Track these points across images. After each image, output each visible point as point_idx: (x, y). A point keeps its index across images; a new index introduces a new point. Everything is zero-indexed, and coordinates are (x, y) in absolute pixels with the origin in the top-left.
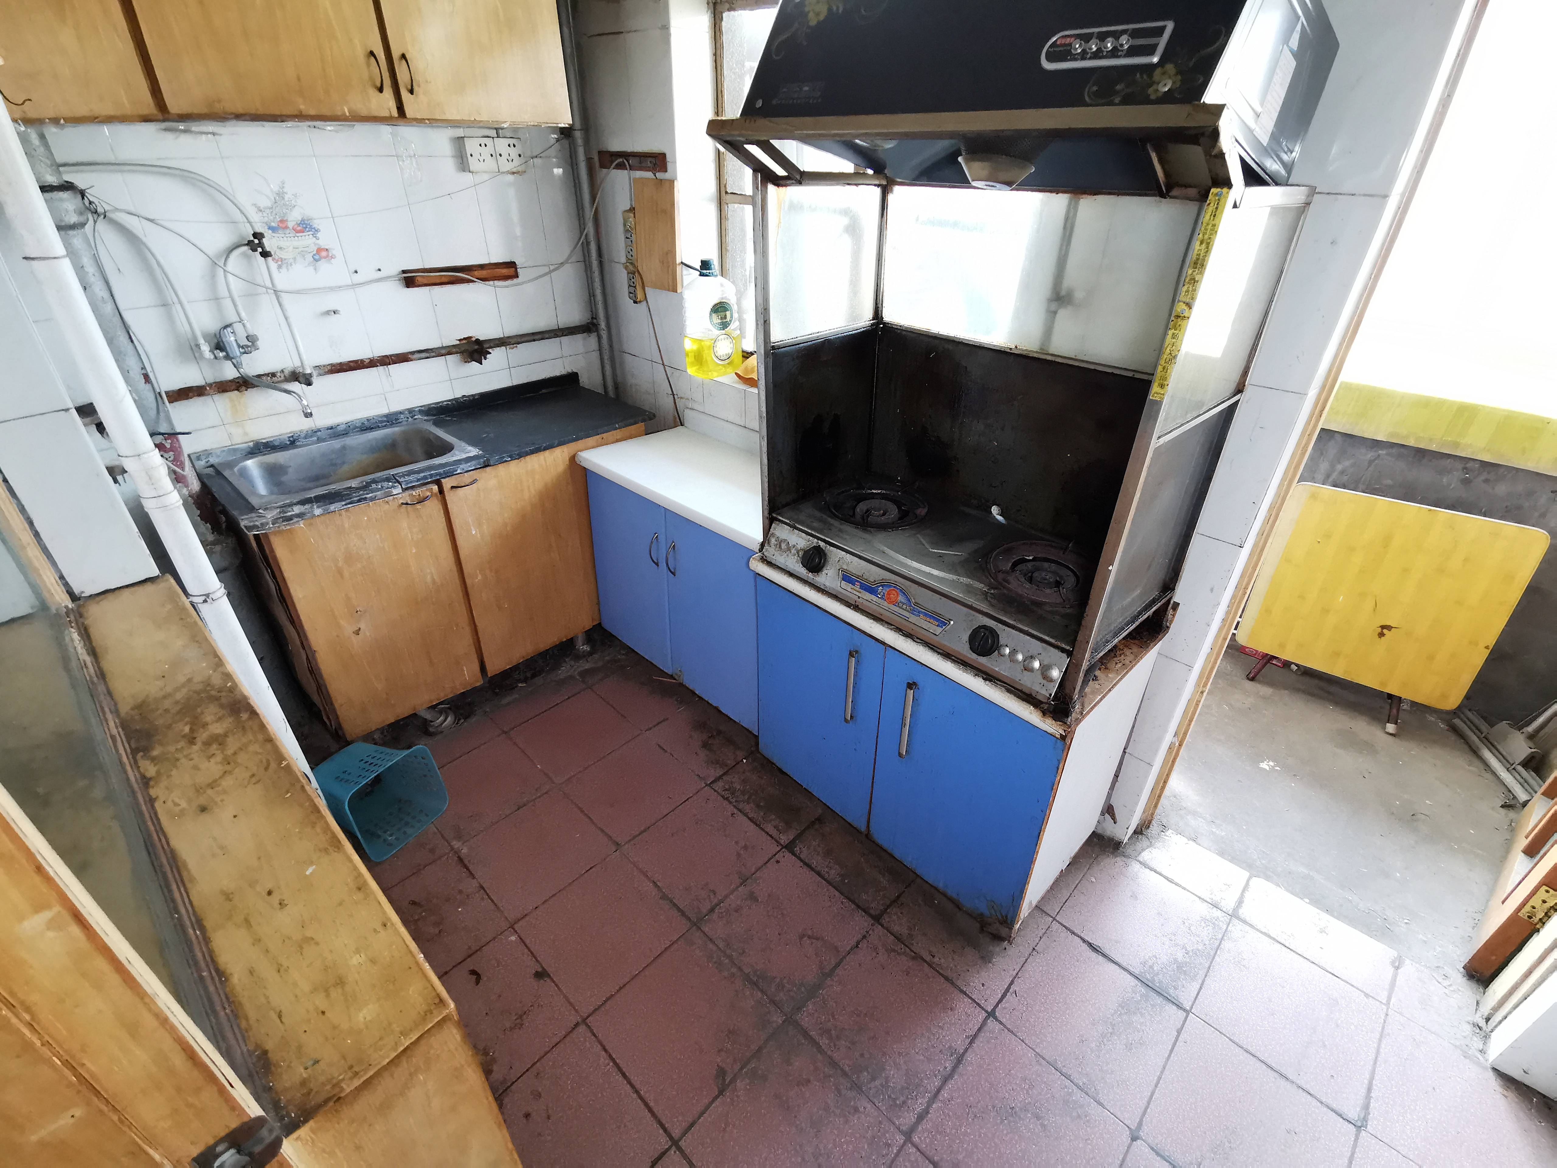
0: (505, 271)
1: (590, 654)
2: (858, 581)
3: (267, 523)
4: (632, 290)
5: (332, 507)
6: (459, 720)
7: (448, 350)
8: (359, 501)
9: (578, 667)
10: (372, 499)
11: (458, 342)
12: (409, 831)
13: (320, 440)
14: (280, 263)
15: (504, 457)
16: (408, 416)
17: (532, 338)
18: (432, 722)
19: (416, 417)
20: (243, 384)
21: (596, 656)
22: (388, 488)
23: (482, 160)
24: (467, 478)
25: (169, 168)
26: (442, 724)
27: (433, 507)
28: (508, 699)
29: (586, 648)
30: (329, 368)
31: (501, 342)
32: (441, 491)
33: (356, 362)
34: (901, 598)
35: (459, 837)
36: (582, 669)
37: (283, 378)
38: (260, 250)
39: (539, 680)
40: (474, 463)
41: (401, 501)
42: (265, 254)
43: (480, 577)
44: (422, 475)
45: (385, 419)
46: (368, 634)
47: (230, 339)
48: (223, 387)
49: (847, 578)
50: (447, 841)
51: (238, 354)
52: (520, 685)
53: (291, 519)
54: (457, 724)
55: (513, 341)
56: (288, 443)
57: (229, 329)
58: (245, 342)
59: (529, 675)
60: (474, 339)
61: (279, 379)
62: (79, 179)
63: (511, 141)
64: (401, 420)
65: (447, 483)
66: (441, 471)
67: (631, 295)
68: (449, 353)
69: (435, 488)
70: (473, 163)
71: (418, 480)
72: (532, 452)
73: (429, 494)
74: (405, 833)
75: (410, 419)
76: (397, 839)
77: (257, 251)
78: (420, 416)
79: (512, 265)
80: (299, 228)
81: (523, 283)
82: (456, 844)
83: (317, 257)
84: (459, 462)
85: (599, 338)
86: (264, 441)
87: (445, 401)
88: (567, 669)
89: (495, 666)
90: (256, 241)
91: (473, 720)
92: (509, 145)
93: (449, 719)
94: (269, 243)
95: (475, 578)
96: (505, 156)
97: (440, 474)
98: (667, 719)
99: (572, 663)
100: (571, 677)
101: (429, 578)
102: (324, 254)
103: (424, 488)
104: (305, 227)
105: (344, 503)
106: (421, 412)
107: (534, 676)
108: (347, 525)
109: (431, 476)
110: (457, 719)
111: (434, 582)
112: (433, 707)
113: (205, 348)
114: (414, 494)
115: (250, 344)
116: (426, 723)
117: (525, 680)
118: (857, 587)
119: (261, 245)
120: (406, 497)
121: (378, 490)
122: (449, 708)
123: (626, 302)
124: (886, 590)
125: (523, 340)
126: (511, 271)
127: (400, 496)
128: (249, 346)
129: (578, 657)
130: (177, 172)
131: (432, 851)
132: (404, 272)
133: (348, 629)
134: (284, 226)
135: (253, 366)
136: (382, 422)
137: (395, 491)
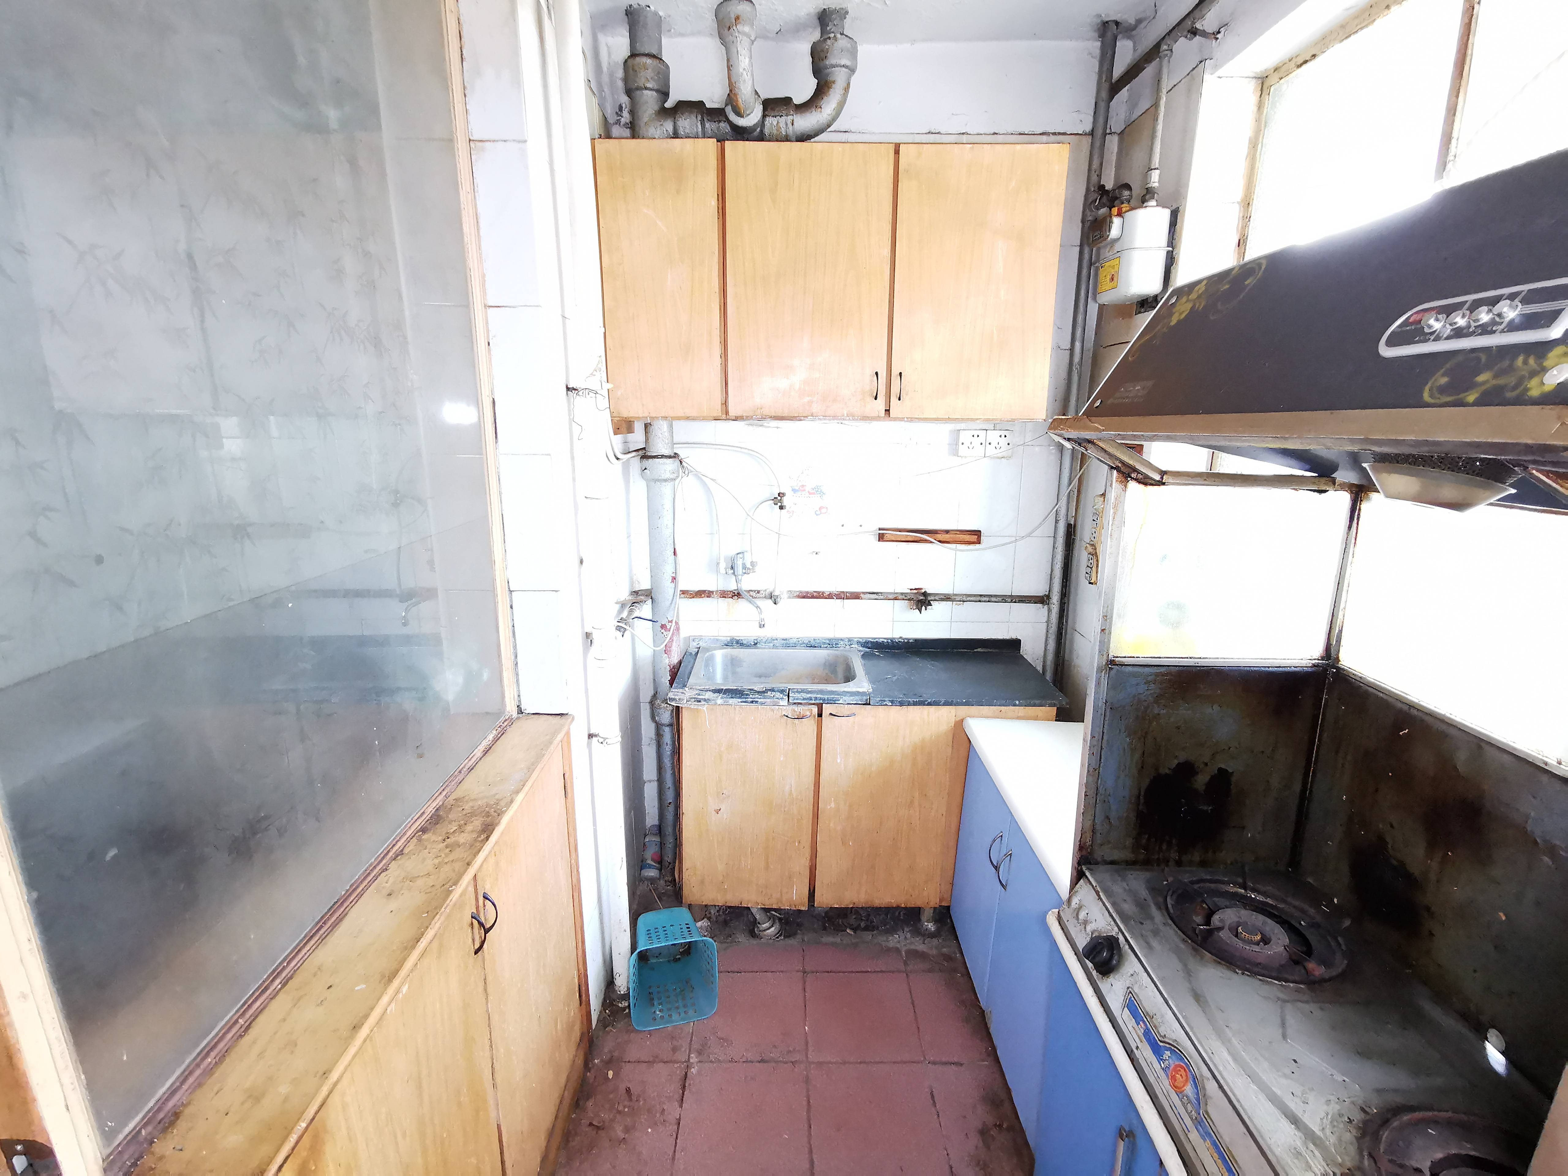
0: (967, 538)
1: (932, 935)
2: (1144, 1022)
3: (683, 700)
4: (1089, 570)
5: (731, 701)
6: (781, 935)
7: (896, 595)
8: (752, 702)
9: (912, 943)
10: (762, 704)
11: (909, 591)
12: (675, 1016)
13: (775, 647)
14: (791, 514)
15: (885, 701)
16: (847, 643)
17: (979, 598)
18: (759, 924)
19: (852, 646)
20: (737, 595)
21: (935, 941)
22: (778, 698)
23: (971, 447)
24: (846, 710)
25: (741, 448)
26: (765, 930)
27: (809, 726)
28: (830, 939)
29: (931, 926)
30: (798, 594)
31: (947, 598)
32: (820, 715)
33: (818, 592)
34: (1189, 1089)
35: (700, 1053)
36: (913, 947)
37: (763, 595)
38: (779, 504)
39: (868, 936)
40: (857, 698)
41: (784, 713)
42: (781, 508)
43: (833, 805)
44: (809, 695)
45: (828, 642)
46: (725, 816)
47: (739, 563)
48: (724, 594)
49: (1132, 1005)
50: (690, 1050)
51: (741, 573)
52: (848, 931)
53: (700, 701)
54: (777, 938)
55: (958, 598)
56: (753, 644)
57: (741, 556)
58: (748, 565)
59: (863, 924)
60: (923, 591)
61: (761, 596)
62: (682, 453)
63: (1003, 433)
64: (839, 646)
65: (827, 709)
66: (826, 697)
67: (1087, 575)
68: (896, 599)
69: (815, 710)
70: (962, 450)
71: (804, 699)
72: (915, 704)
73: (808, 713)
74: (670, 1016)
75: (848, 647)
76: (662, 1017)
77: (777, 504)
78: (856, 646)
79: (977, 533)
80: (813, 491)
81: (985, 549)
82: (694, 1059)
83: (818, 512)
84: (845, 693)
85: (1049, 611)
86: (737, 638)
87: (882, 638)
88: (901, 940)
89: (825, 898)
90: (779, 498)
91: (791, 942)
92: (1001, 436)
93: (773, 929)
94: (786, 501)
95: (828, 805)
96: (994, 444)
97: (824, 700)
98: (961, 1065)
99: (909, 935)
100: (898, 950)
101: (787, 788)
102: (824, 511)
103: (806, 707)
104: (817, 491)
105: (740, 700)
106: (858, 642)
107: (866, 929)
108: (737, 719)
109: (816, 698)
110: (779, 933)
111: (791, 793)
112: (766, 910)
113: (723, 565)
114: (796, 709)
115: (751, 567)
116: (755, 923)
117: (855, 930)
118: (1141, 1032)
119: (780, 501)
120: (789, 710)
121: (770, 697)
122: (780, 919)
123: (1083, 582)
124: (1173, 1062)
125: (968, 599)
126: (974, 538)
127: (785, 708)
128: (750, 569)
129: (918, 932)
130: (746, 451)
131: (675, 1050)
132: (880, 529)
133: (713, 805)
134: (802, 489)
135: (747, 583)
136: (825, 643)
137: (781, 703)
